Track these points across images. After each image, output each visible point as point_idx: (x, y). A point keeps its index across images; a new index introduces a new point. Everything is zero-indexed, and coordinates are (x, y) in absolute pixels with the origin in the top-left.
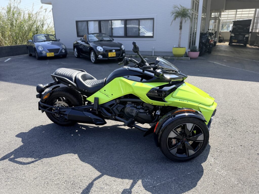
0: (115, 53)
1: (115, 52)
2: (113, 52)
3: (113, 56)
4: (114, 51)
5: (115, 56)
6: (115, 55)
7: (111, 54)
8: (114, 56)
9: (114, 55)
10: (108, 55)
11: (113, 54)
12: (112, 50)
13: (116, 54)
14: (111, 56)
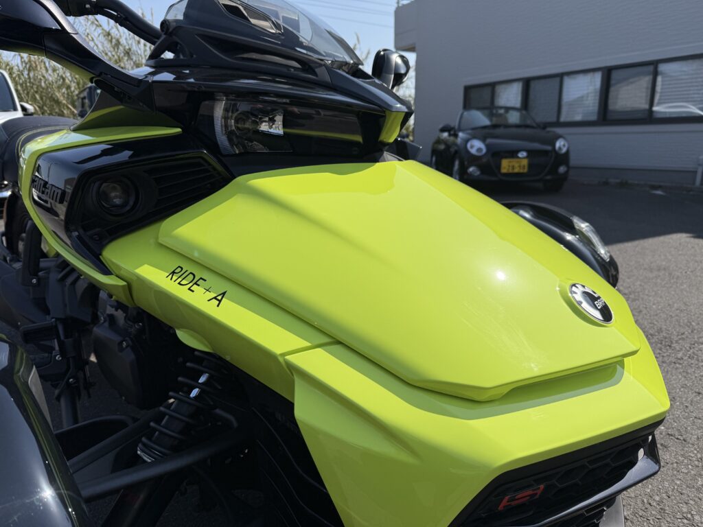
0: (525, 162)
1: (527, 157)
2: (518, 157)
3: (516, 170)
4: (522, 154)
5: (526, 170)
6: (526, 168)
7: (511, 164)
8: (522, 171)
9: (520, 166)
10: (499, 166)
11: (516, 165)
12: (518, 151)
13: (530, 166)
14: (511, 171)
